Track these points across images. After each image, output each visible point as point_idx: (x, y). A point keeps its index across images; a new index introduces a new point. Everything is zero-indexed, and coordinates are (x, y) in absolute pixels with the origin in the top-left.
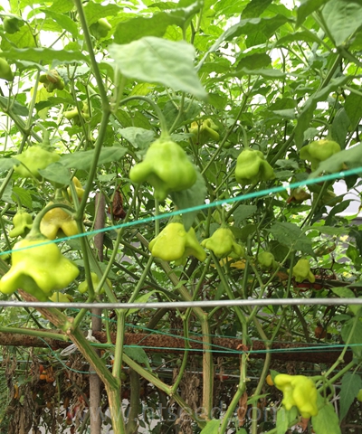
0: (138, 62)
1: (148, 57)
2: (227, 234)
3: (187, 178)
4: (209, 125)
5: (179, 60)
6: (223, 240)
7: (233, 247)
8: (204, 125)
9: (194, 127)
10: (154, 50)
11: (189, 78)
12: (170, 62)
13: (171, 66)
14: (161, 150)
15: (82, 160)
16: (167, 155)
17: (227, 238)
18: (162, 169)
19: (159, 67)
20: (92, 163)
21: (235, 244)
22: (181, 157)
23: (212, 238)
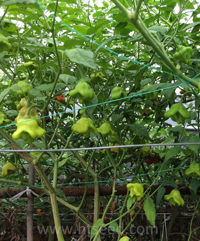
0: (75, 57)
1: (79, 56)
2: (108, 125)
3: (91, 96)
4: (100, 75)
5: (89, 57)
6: (106, 128)
7: (110, 131)
8: (98, 74)
9: (93, 75)
10: (80, 53)
11: (91, 63)
12: (86, 58)
13: (86, 59)
14: (82, 85)
15: (47, 88)
16: (84, 87)
17: (108, 127)
18: (82, 92)
19: (82, 59)
20: (52, 89)
21: (111, 130)
22: (89, 88)
23: (100, 127)
